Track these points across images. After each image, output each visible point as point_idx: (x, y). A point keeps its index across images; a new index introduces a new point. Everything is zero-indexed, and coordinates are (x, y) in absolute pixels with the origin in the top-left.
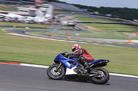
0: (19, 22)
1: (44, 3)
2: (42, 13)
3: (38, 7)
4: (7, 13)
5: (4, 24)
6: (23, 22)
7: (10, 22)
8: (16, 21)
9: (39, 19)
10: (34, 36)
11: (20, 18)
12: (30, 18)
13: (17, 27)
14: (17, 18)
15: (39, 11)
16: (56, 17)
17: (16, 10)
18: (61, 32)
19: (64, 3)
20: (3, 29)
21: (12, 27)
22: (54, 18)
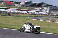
0: (35, 14)
1: (46, 6)
2: (45, 11)
3: (43, 8)
4: (30, 11)
5: (29, 15)
6: (37, 14)
7: (32, 14)
8: (34, 14)
9: (44, 13)
10: (42, 20)
11: (36, 13)
12: (40, 13)
13: (34, 16)
14: (34, 13)
15: (44, 10)
16: (51, 12)
17: (34, 9)
18: (53, 18)
19: (54, 6)
20: (29, 17)
21: (32, 16)
22: (50, 13)
